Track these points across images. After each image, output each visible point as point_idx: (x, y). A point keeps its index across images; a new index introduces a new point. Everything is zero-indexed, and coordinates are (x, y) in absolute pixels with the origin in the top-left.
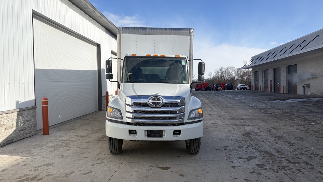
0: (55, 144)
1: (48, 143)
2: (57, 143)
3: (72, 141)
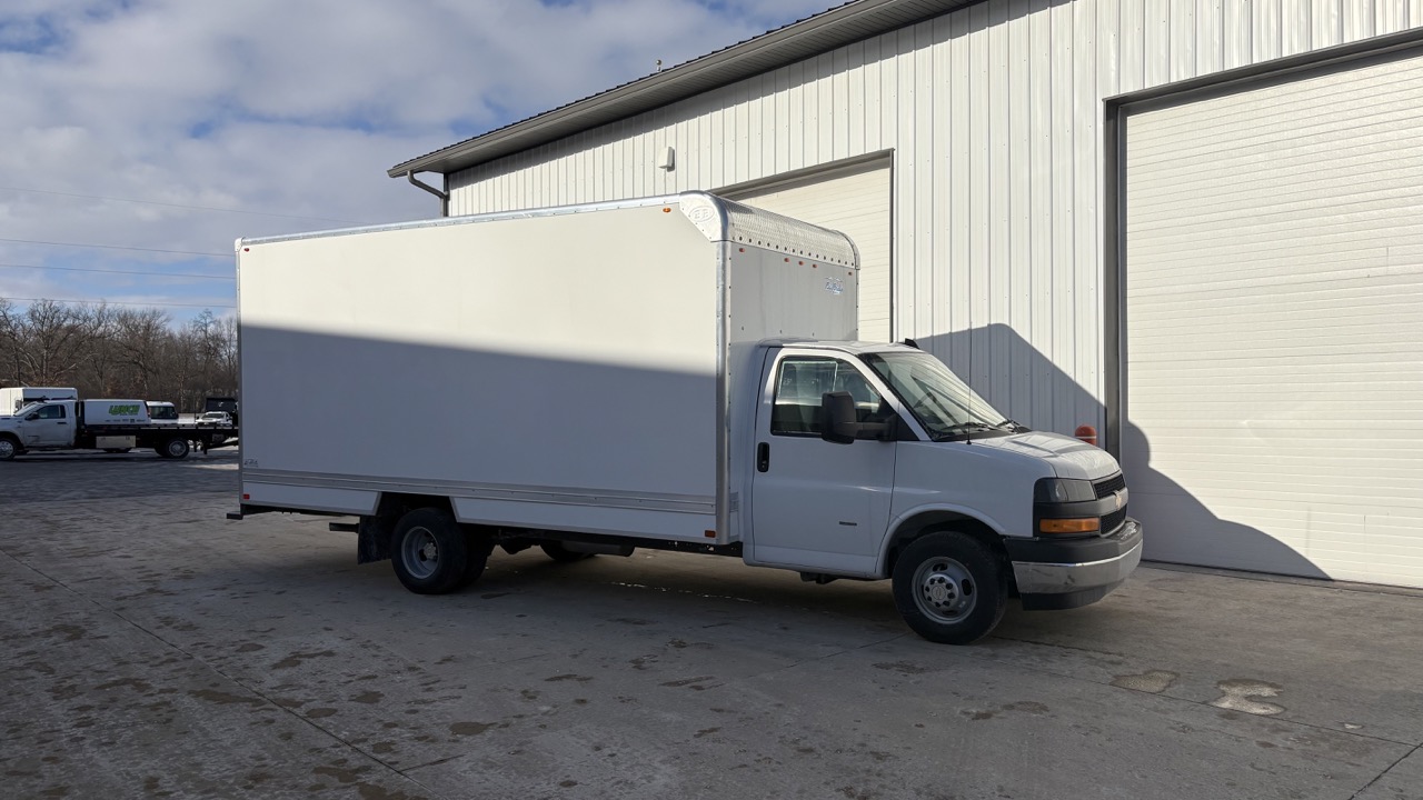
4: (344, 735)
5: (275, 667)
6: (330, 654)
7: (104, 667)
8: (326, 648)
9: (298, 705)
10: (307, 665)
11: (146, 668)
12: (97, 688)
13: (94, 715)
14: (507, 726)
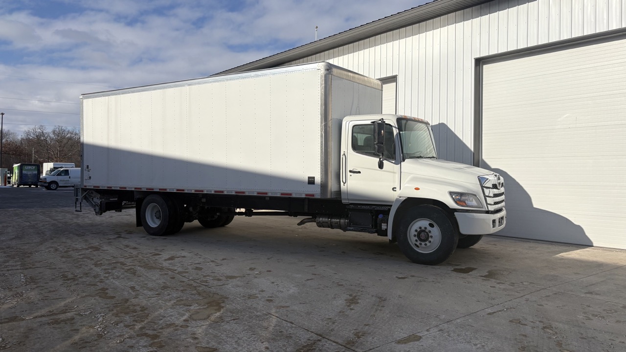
4: (190, 278)
5: (165, 260)
6: (184, 257)
7: (110, 258)
8: (183, 255)
9: (176, 270)
10: (177, 260)
11: (123, 259)
12: (108, 264)
13: (110, 271)
14: (244, 276)
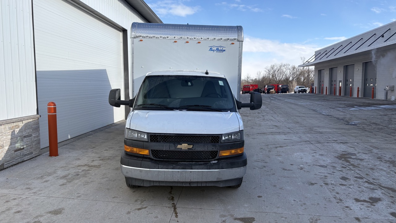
0: (66, 172)
1: (57, 171)
2: (70, 170)
3: (92, 166)
